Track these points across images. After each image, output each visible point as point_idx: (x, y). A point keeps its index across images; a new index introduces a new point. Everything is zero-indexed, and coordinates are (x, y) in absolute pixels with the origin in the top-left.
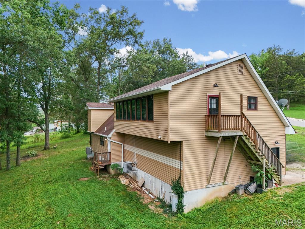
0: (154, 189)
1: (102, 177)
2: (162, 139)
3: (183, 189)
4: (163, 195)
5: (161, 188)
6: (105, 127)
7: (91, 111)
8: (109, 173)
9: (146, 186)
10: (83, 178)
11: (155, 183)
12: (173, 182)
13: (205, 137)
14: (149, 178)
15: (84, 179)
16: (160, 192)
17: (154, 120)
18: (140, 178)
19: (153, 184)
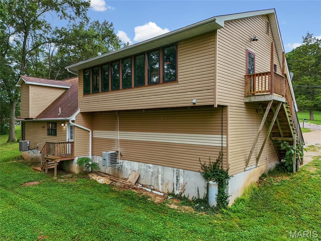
0: (160, 182)
1: (63, 178)
2: (197, 104)
3: (227, 174)
4: (180, 188)
5: (177, 180)
6: (60, 108)
7: (30, 87)
8: (69, 172)
9: (142, 182)
10: (28, 182)
11: (163, 175)
12: (204, 167)
13: (244, 104)
14: (149, 169)
15: (32, 183)
16: (175, 185)
17: (179, 80)
18: (129, 172)
19: (158, 177)
